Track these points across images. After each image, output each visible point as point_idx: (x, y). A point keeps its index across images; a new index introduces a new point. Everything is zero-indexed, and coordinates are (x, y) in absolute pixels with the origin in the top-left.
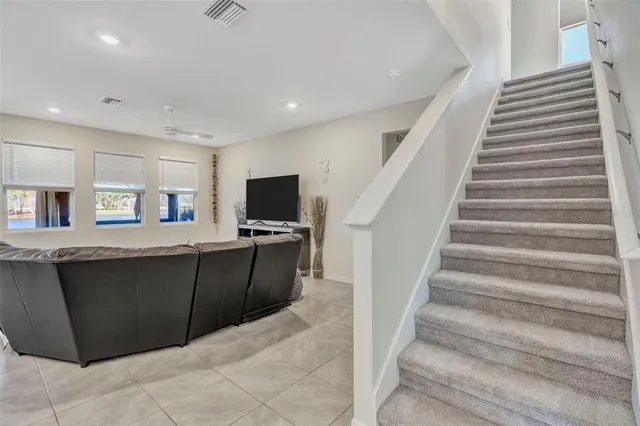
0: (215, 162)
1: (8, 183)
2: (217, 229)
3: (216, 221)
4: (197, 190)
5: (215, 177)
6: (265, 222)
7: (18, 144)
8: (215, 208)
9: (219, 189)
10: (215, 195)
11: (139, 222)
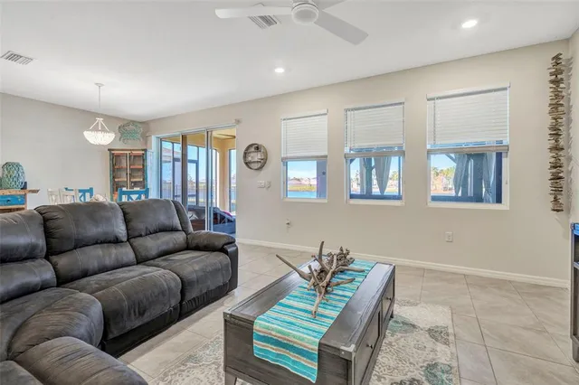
0: (557, 73)
3: (558, 206)
5: (557, 104)
8: (557, 177)
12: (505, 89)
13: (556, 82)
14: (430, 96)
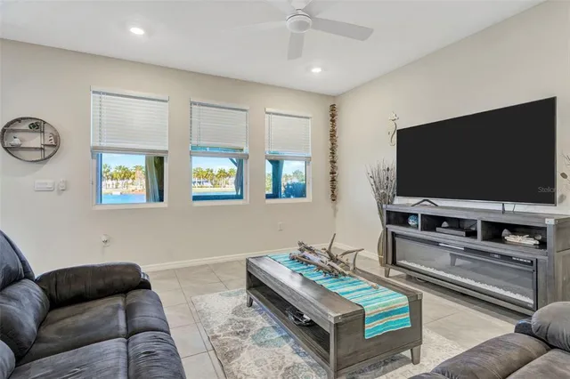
0: (333, 116)
1: (97, 144)
2: (335, 210)
3: (334, 198)
4: (310, 154)
5: (333, 135)
6: (434, 200)
7: (108, 94)
8: (333, 180)
9: (337, 153)
10: (333, 162)
11: (240, 197)
12: (308, 118)
13: (333, 121)
14: (268, 110)
